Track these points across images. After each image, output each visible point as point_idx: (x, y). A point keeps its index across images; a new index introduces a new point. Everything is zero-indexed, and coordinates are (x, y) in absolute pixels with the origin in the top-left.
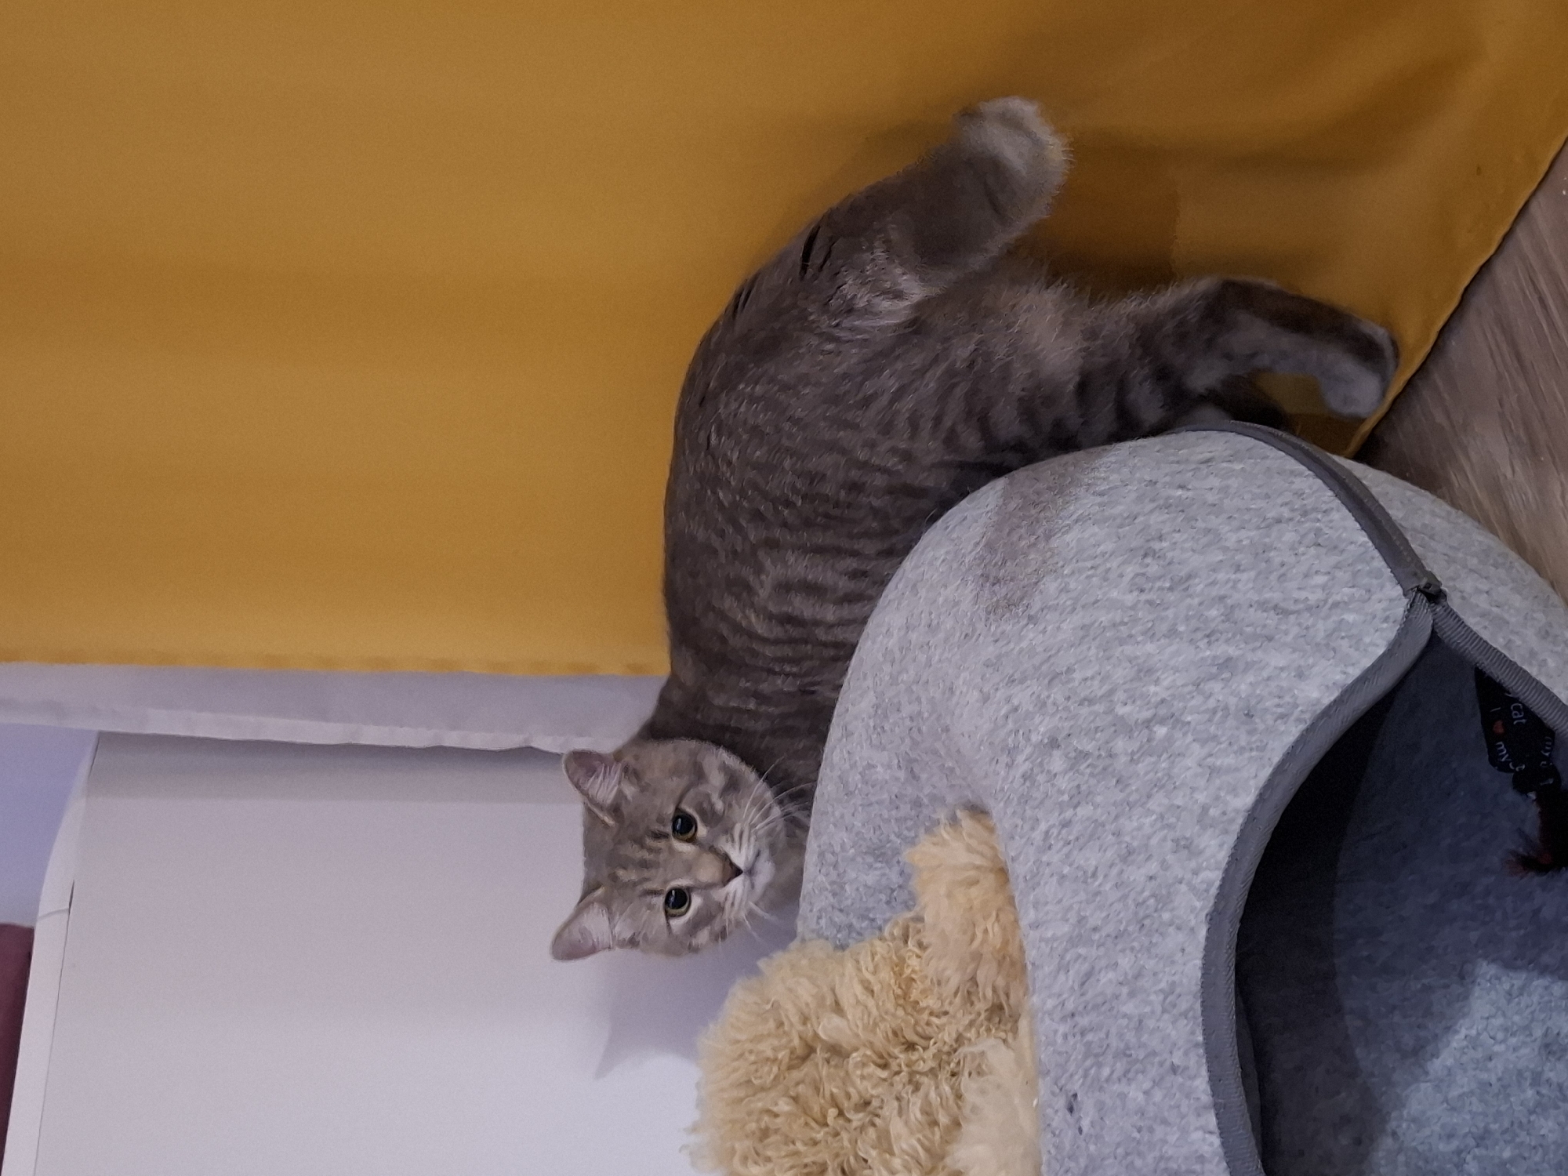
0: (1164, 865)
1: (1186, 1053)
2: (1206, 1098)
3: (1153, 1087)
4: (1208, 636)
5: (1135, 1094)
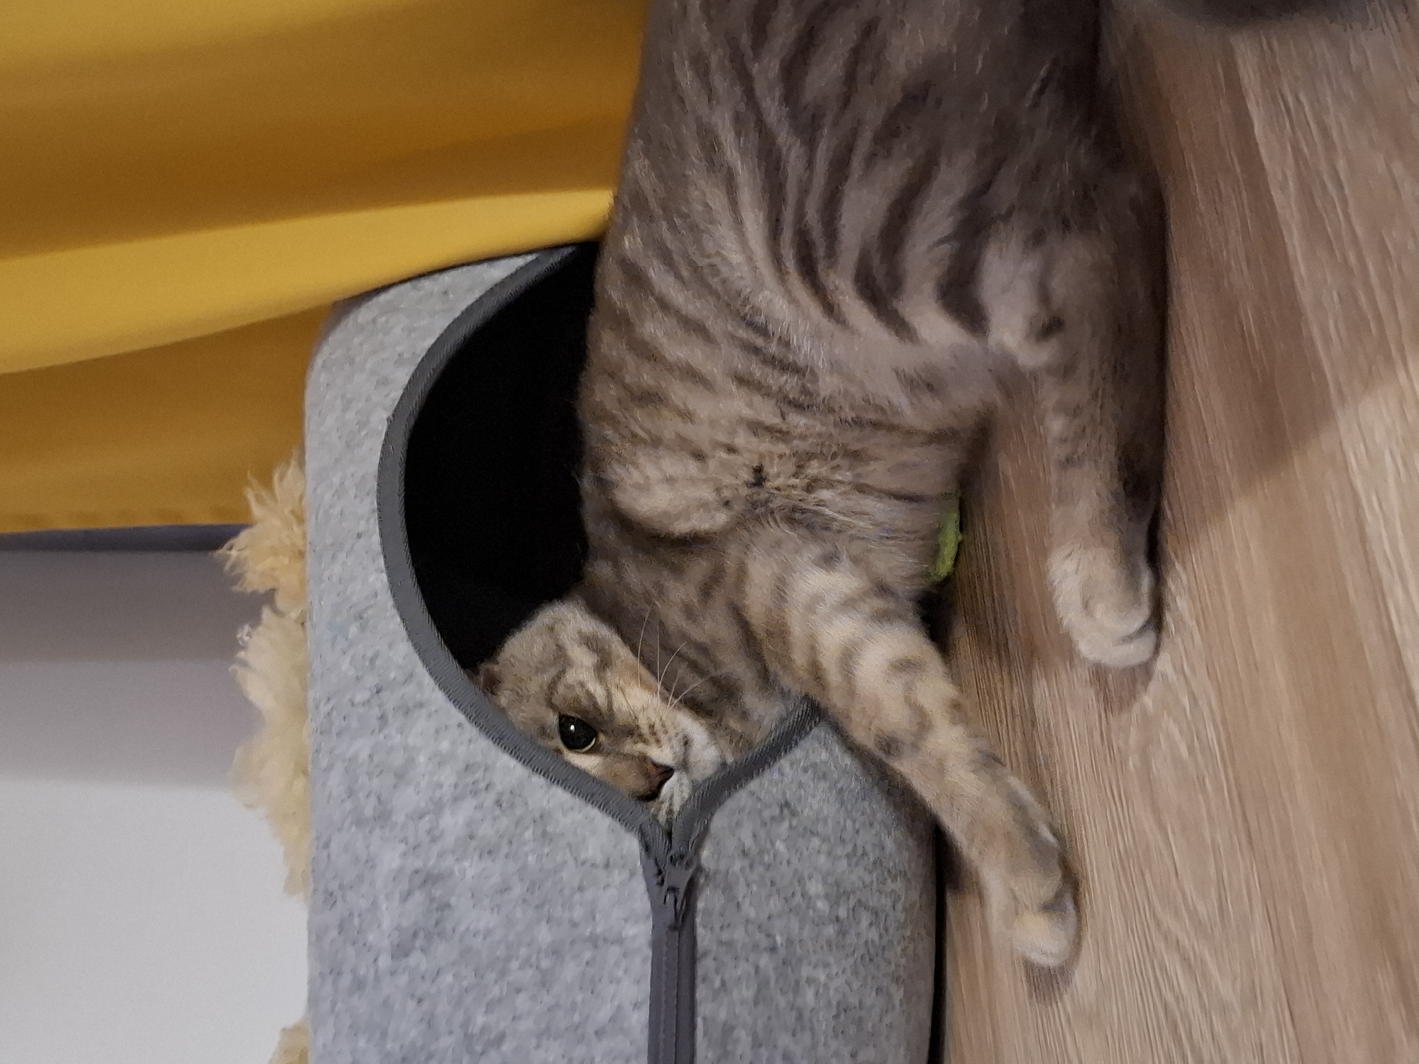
0: (368, 400)
1: (367, 521)
2: (378, 548)
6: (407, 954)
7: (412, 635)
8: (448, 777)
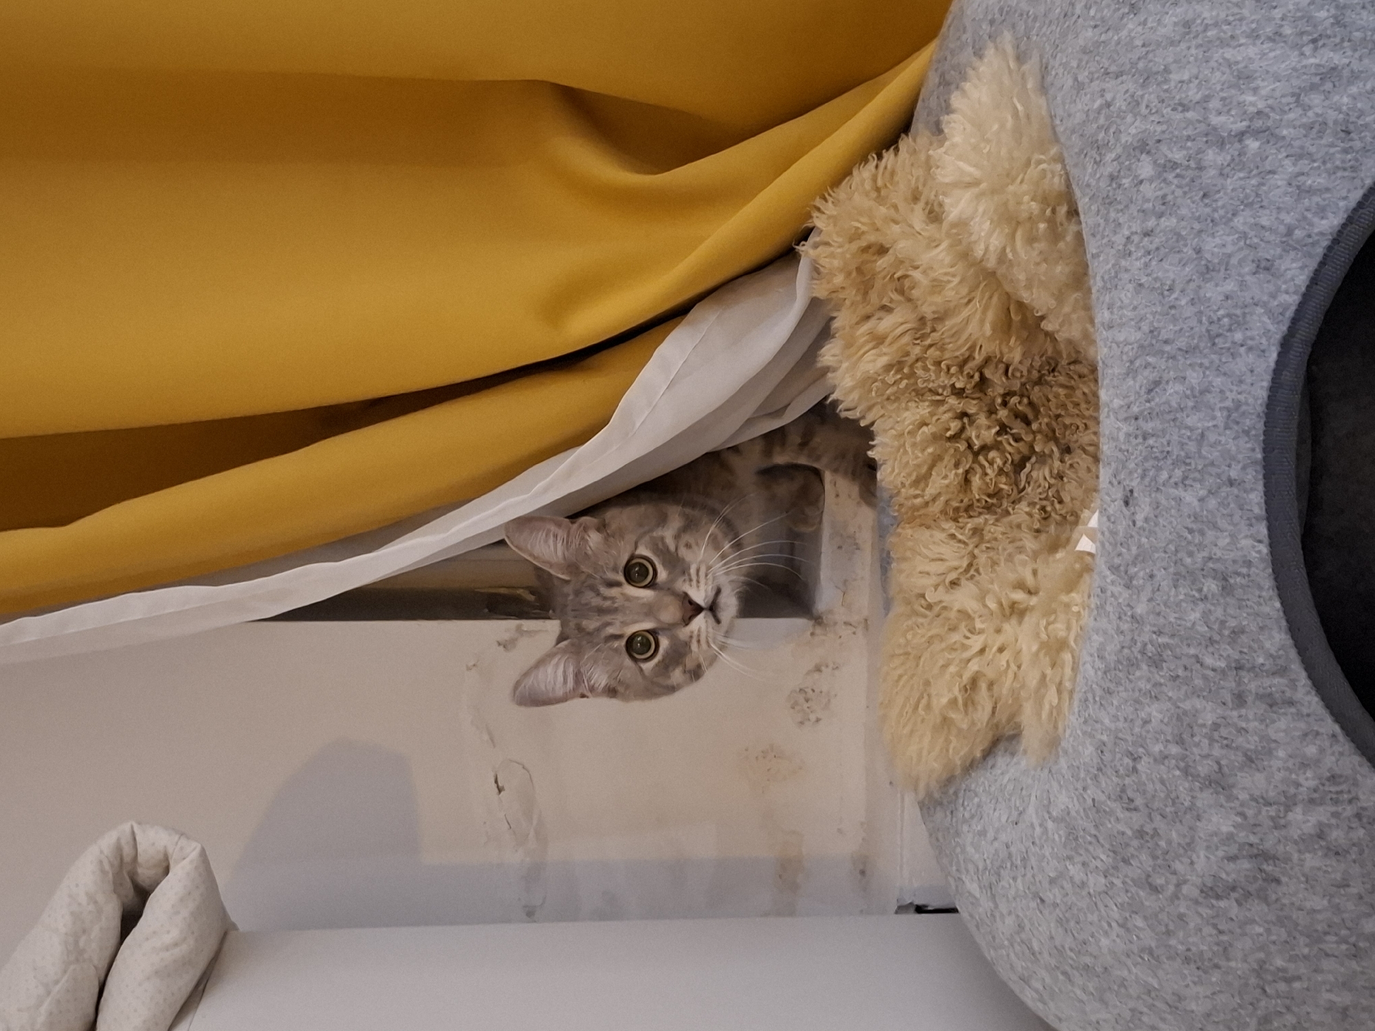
0: (1242, 286)
3: (1207, 496)
4: (1314, 41)
5: (1189, 497)
6: (1218, 897)
7: (1293, 629)
8: (1308, 780)
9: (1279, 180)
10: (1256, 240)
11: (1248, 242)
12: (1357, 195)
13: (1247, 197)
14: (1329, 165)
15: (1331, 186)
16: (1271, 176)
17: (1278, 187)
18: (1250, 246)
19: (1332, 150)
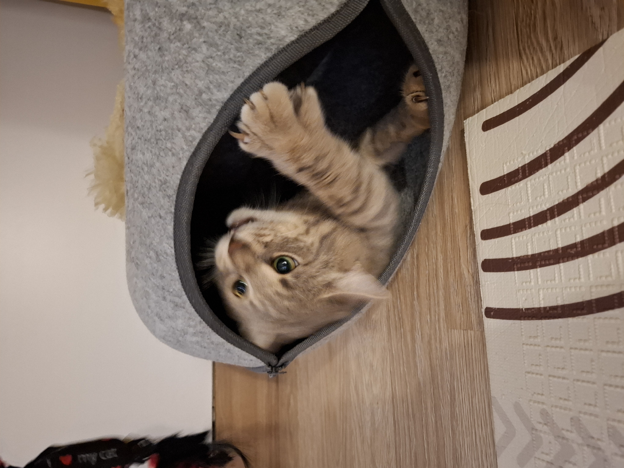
9: (199, 57)
10: (182, 91)
11: (178, 91)
12: (239, 81)
13: (180, 61)
14: (227, 57)
15: (225, 71)
16: (193, 52)
17: (197, 62)
18: (178, 93)
19: (230, 46)
